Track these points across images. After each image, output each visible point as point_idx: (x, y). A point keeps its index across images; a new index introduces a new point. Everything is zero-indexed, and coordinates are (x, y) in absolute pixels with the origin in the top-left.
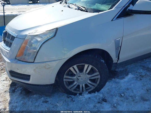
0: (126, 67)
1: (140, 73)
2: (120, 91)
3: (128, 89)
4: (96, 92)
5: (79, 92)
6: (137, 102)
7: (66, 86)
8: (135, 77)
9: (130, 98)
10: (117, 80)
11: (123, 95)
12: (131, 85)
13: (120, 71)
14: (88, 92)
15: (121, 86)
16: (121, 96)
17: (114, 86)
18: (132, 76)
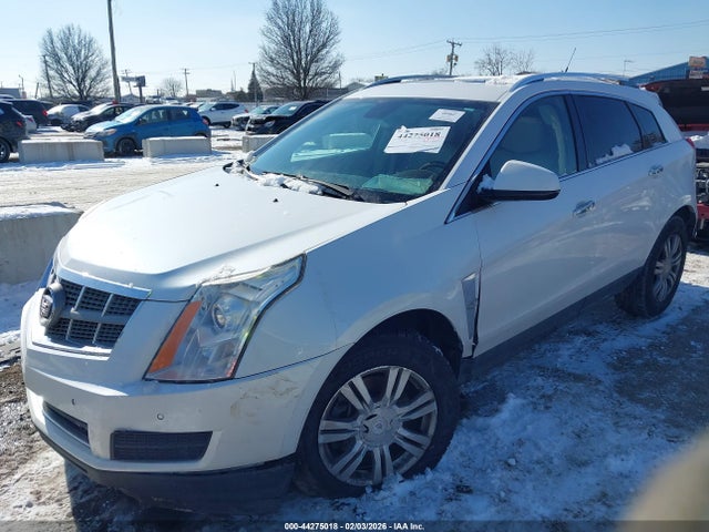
0: (489, 377)
1: (537, 389)
2: (500, 453)
3: (521, 443)
4: (428, 469)
5: (371, 482)
6: (559, 475)
7: (326, 463)
8: (528, 404)
9: (537, 467)
10: (480, 421)
11: (512, 462)
12: (525, 428)
13: (476, 392)
14: (403, 475)
15: (498, 439)
16: (509, 465)
17: (474, 442)
18: (519, 401)
